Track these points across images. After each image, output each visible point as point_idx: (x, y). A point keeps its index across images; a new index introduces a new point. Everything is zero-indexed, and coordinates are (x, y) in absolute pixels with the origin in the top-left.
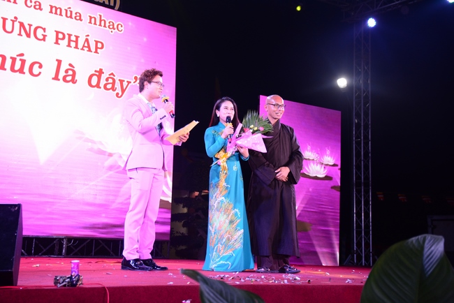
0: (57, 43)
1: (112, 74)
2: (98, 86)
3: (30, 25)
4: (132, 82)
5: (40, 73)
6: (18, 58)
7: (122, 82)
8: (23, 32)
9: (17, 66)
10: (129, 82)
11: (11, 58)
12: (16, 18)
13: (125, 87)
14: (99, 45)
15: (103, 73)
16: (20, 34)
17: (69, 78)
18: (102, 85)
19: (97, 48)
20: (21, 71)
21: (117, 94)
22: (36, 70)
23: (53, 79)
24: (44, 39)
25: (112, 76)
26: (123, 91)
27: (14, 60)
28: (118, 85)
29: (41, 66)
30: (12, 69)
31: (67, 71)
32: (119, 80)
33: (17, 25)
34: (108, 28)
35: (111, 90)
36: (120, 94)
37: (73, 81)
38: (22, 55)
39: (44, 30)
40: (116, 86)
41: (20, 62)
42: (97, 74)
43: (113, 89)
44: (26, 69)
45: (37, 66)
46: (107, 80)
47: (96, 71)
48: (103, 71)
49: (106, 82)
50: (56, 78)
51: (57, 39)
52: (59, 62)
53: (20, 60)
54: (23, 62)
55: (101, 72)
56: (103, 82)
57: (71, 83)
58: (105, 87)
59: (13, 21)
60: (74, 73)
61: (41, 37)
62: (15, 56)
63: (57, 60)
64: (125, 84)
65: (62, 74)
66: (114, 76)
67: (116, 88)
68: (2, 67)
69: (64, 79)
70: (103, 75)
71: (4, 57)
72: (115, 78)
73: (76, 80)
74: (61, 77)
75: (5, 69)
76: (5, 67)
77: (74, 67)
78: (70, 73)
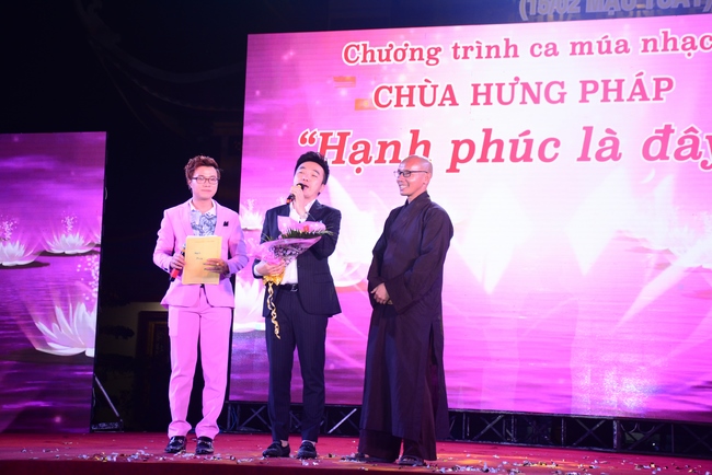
0: (584, 100)
1: (692, 129)
2: (663, 156)
3: (539, 84)
5: (556, 155)
6: (521, 139)
8: (528, 98)
9: (520, 152)
11: (511, 141)
12: (517, 79)
14: (664, 85)
15: (673, 131)
16: (524, 102)
17: (606, 153)
18: (670, 153)
19: (658, 90)
20: (527, 158)
21: (704, 164)
22: (550, 151)
23: (579, 160)
24: (562, 100)
25: (691, 133)
27: (515, 143)
28: (704, 148)
29: (557, 144)
30: (513, 158)
31: (602, 143)
32: (707, 137)
33: (519, 88)
34: (681, 51)
35: (690, 159)
36: (709, 161)
37: (615, 156)
38: (527, 132)
39: (562, 84)
40: (700, 149)
41: (525, 144)
42: (661, 135)
43: (695, 155)
44: (534, 154)
45: (551, 143)
46: (681, 141)
47: (657, 131)
48: (673, 128)
49: (679, 146)
50: (584, 157)
51: (585, 92)
52: (589, 130)
53: (525, 141)
54: (529, 143)
55: (668, 130)
56: (673, 145)
57: (611, 160)
58: (678, 156)
59: (513, 85)
60: (616, 142)
61: (558, 97)
62: (516, 137)
63: (584, 128)
65: (594, 147)
66: (696, 132)
67: (701, 153)
68: (498, 158)
69: (599, 157)
70: (671, 135)
71: (500, 143)
72: (697, 135)
73: (620, 154)
74: (592, 153)
75: (503, 161)
76: (503, 157)
77: (615, 133)
78: (609, 143)
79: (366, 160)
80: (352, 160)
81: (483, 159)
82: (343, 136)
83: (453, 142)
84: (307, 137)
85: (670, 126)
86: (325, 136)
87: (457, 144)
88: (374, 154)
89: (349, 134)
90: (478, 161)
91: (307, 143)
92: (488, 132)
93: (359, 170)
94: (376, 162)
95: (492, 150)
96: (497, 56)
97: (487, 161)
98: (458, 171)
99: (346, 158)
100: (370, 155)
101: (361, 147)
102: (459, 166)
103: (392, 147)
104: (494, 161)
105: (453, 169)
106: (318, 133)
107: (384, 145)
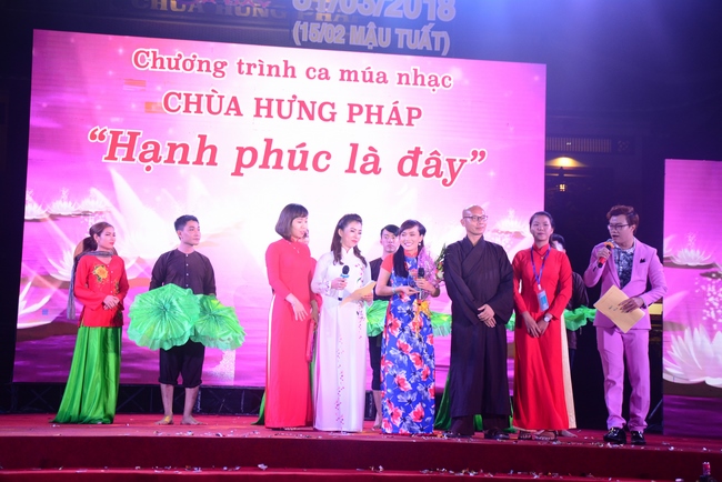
0: (351, 120)
1: (436, 152)
2: (413, 173)
3: (313, 103)
4: (469, 160)
5: (328, 166)
6: (298, 150)
7: (451, 162)
8: (304, 115)
9: (297, 161)
10: (463, 161)
11: (289, 151)
12: (294, 97)
13: (456, 169)
14: (415, 113)
15: (421, 153)
16: (300, 118)
17: (369, 168)
18: (419, 170)
19: (410, 118)
20: (303, 167)
21: (444, 182)
22: (322, 162)
23: (346, 171)
24: (333, 119)
25: (435, 156)
26: (454, 175)
27: (292, 153)
28: (445, 168)
29: (329, 157)
30: (291, 167)
31: (366, 158)
32: (447, 160)
33: (296, 105)
35: (434, 177)
36: (449, 180)
37: (376, 171)
38: (303, 145)
39: (333, 105)
40: (441, 170)
41: (301, 155)
42: (412, 155)
43: (438, 174)
44: (309, 164)
45: (323, 157)
46: (428, 162)
47: (409, 152)
48: (421, 150)
49: (426, 166)
50: (351, 170)
51: (351, 114)
52: (355, 147)
53: (301, 152)
54: (305, 154)
55: (417, 152)
56: (421, 165)
57: (372, 174)
58: (425, 174)
59: (291, 102)
60: (377, 158)
61: (329, 116)
62: (294, 148)
63: (351, 145)
64: (456, 165)
65: (359, 162)
66: (439, 155)
67: (442, 172)
68: (278, 166)
69: (363, 170)
70: (420, 156)
71: (279, 152)
72: (440, 157)
73: (380, 169)
74: (357, 167)
75: (282, 168)
76: (282, 165)
77: (376, 151)
78: (371, 159)
79: (156, 159)
80: (142, 158)
81: (265, 165)
82: (133, 136)
83: (238, 148)
84: (97, 133)
85: (419, 148)
86: (116, 135)
87: (241, 151)
88: (164, 154)
89: (139, 134)
90: (260, 167)
91: (97, 140)
92: (269, 142)
93: (148, 168)
94: (165, 162)
95: (273, 159)
96: (277, 75)
97: (268, 167)
98: (242, 175)
99: (136, 157)
100: (160, 155)
101: (151, 147)
102: (243, 170)
103: (181, 149)
104: (274, 168)
105: (237, 173)
106: (108, 131)
107: (173, 147)
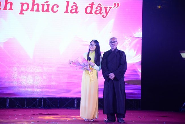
1: (100, 4)
2: (91, 13)
4: (113, 7)
5: (57, 10)
6: (46, 4)
7: (106, 8)
9: (45, 9)
10: (110, 8)
11: (42, 4)
13: (108, 11)
15: (94, 5)
17: (74, 11)
18: (93, 12)
20: (47, 11)
21: (103, 16)
22: (55, 9)
23: (65, 12)
25: (100, 6)
26: (107, 13)
27: (43, 5)
28: (103, 11)
29: (58, 7)
30: (43, 11)
31: (72, 7)
32: (104, 7)
35: (99, 14)
36: (105, 15)
37: (76, 12)
38: (47, 2)
40: (102, 11)
41: (47, 6)
42: (91, 6)
43: (101, 13)
44: (50, 9)
45: (55, 6)
46: (97, 8)
47: (89, 4)
48: (94, 3)
49: (96, 10)
50: (67, 12)
52: (68, 2)
53: (47, 5)
54: (48, 5)
55: (92, 4)
56: (94, 10)
57: (75, 13)
58: (96, 13)
60: (77, 7)
62: (44, 3)
63: (67, 2)
64: (108, 9)
65: (70, 9)
66: (101, 5)
67: (102, 12)
68: (38, 10)
69: (71, 12)
70: (94, 6)
71: (38, 5)
72: (101, 6)
73: (78, 11)
74: (69, 11)
75: (39, 11)
77: (76, 4)
78: (74, 7)
81: (32, 10)
83: (21, 3)
85: (93, 3)
87: (23, 4)
90: (30, 11)
92: (33, 1)
95: (35, 7)
97: (34, 11)
98: (23, 14)
102: (23, 12)
104: (36, 11)
105: (21, 13)
